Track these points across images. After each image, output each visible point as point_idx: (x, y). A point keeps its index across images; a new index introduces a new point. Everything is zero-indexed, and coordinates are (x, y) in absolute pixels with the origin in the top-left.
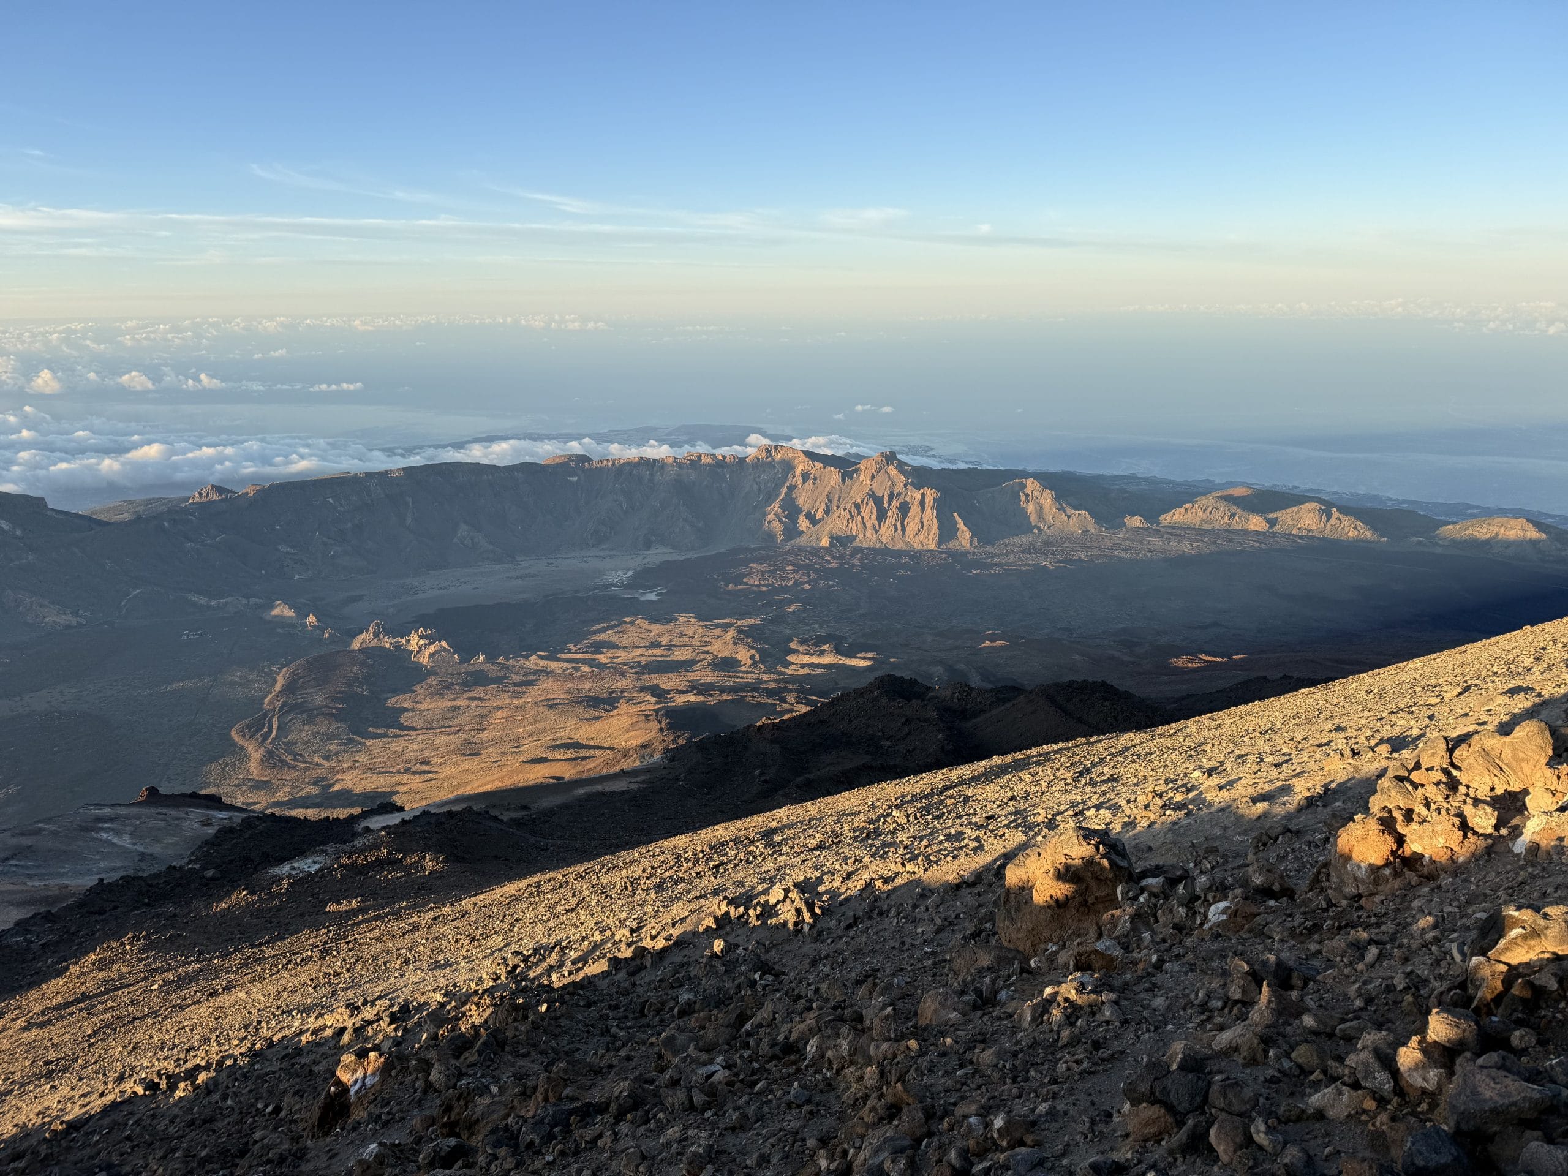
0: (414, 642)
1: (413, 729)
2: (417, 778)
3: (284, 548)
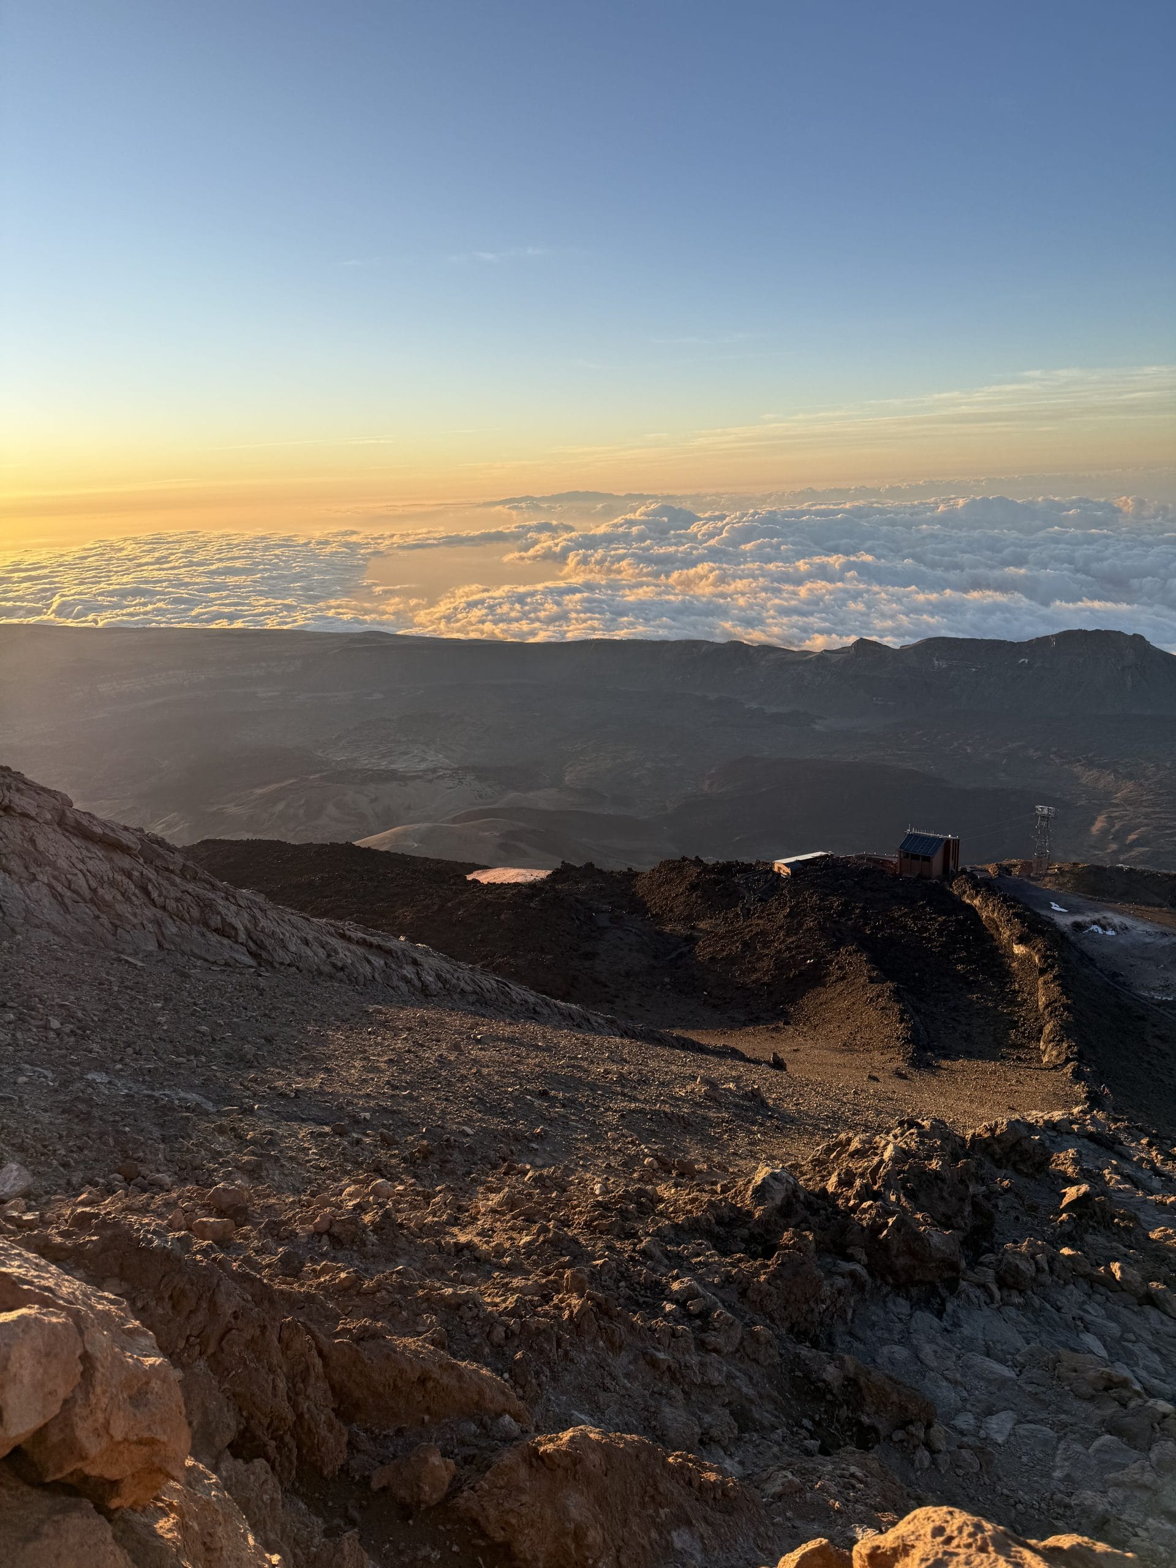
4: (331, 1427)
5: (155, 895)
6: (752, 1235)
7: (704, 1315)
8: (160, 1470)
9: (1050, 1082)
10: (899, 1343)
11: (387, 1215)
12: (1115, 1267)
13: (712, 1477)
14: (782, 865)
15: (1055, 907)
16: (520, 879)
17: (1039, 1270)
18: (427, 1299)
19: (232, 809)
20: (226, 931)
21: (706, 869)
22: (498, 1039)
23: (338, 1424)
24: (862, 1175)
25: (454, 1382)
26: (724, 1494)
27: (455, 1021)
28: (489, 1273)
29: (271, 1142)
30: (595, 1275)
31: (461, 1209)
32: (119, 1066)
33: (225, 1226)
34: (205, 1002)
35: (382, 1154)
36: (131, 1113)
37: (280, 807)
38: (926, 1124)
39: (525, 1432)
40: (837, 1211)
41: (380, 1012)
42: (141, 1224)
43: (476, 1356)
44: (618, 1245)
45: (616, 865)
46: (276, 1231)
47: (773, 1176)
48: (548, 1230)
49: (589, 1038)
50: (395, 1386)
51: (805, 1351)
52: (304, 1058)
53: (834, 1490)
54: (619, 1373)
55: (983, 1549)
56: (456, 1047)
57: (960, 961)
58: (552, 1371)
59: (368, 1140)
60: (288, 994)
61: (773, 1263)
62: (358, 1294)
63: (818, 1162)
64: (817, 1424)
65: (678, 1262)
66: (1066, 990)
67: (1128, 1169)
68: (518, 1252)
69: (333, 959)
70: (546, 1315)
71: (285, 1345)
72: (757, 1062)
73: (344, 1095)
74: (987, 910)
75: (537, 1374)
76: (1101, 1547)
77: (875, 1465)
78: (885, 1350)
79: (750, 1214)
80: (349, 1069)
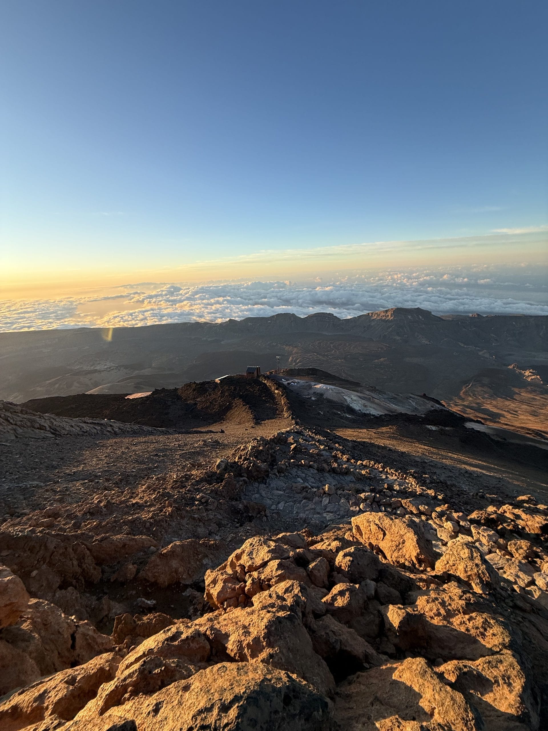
0: (527, 373)
1: (516, 400)
2: (510, 415)
3: (492, 335)
4: (95, 569)
5: (11, 421)
6: (217, 478)
7: (206, 502)
8: (16, 611)
9: (286, 422)
10: (257, 493)
11: (108, 502)
12: (303, 461)
13: (212, 542)
14: (217, 380)
15: (283, 380)
16: (142, 396)
17: (287, 467)
18: (124, 522)
19: (39, 389)
20: (41, 428)
21: (197, 384)
22: (141, 443)
23: (97, 567)
24: (244, 455)
25: (134, 543)
26: (216, 546)
27: (126, 440)
28: (143, 509)
29: (66, 490)
30: (175, 501)
31: (133, 493)
32: (4, 479)
33: (51, 520)
34: (36, 452)
35: (106, 484)
36: (10, 494)
37: (57, 386)
38: (259, 438)
39: (158, 549)
40: (239, 466)
41: (101, 443)
42: (14, 530)
43: (141, 533)
44: (181, 490)
45: (172, 387)
46: (70, 516)
47: (221, 461)
48: (160, 492)
49: (169, 436)
50: (115, 550)
51: (233, 503)
52: (76, 462)
53: (244, 534)
54: (184, 524)
55: (261, 545)
56: (128, 448)
57: (263, 397)
58: (165, 530)
59: (101, 481)
60: (68, 443)
61: (223, 484)
62: (101, 527)
63: (233, 454)
64: (238, 520)
65: (198, 490)
66: (288, 399)
67: (304, 438)
68: (152, 501)
69: (83, 430)
70: (162, 515)
71: (75, 551)
72: (217, 432)
73: (91, 470)
74: (268, 383)
75: (161, 532)
76: (288, 534)
77: (253, 525)
78: (254, 496)
79: (216, 472)
80: (92, 462)
